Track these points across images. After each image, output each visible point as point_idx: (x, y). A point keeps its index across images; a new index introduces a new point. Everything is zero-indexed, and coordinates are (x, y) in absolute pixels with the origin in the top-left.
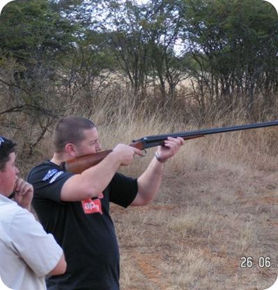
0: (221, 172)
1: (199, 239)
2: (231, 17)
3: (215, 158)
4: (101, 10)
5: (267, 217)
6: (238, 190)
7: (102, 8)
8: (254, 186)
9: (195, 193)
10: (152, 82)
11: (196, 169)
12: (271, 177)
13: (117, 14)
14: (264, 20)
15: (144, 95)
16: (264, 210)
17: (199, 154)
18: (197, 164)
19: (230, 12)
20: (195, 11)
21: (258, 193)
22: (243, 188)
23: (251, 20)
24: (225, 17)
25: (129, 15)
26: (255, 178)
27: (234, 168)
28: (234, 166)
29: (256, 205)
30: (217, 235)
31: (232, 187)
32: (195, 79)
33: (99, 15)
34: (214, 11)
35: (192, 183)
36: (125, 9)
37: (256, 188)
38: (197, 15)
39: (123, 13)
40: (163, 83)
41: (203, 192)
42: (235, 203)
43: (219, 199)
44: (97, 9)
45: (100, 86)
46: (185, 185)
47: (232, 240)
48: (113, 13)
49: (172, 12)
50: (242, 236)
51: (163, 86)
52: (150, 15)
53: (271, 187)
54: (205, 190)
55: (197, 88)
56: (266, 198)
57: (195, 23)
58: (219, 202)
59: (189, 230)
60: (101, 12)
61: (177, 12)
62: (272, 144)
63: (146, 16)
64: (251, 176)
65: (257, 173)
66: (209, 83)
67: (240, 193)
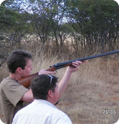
0: (90, 85)
1: (84, 120)
2: (91, 5)
3: (87, 77)
4: (25, 3)
5: (116, 107)
6: (100, 94)
7: (25, 2)
8: (108, 92)
9: (78, 96)
10: (52, 39)
11: (77, 84)
12: (116, 87)
13: (33, 5)
14: (108, 7)
15: (48, 46)
16: (114, 104)
17: (78, 76)
18: (77, 81)
19: (91, 3)
20: (73, 3)
21: (110, 95)
22: (102, 92)
23: (102, 7)
24: (89, 5)
25: (39, 6)
26: (107, 87)
27: (97, 83)
28: (97, 82)
29: (110, 101)
30: (93, 117)
31: (96, 93)
32: (73, 37)
33: (25, 6)
34: (83, 2)
35: (76, 91)
36: (37, 3)
37: (109, 93)
38: (74, 5)
39: (36, 4)
40: (57, 40)
41: (82, 95)
42: (99, 101)
43: (91, 99)
44: (23, 3)
45: (25, 42)
46: (72, 92)
47: (101, 120)
48: (31, 5)
49: (61, 3)
50: (105, 118)
51: (57, 41)
52: (50, 5)
53: (116, 92)
54: (83, 95)
55: (74, 42)
56: (114, 98)
57: (73, 9)
58: (91, 100)
59: (79, 115)
60: (25, 4)
61: (63, 3)
62: (115, 70)
63: (48, 6)
64: (106, 86)
65: (108, 85)
66: (80, 39)
67: (101, 95)
